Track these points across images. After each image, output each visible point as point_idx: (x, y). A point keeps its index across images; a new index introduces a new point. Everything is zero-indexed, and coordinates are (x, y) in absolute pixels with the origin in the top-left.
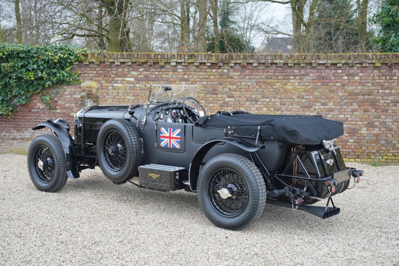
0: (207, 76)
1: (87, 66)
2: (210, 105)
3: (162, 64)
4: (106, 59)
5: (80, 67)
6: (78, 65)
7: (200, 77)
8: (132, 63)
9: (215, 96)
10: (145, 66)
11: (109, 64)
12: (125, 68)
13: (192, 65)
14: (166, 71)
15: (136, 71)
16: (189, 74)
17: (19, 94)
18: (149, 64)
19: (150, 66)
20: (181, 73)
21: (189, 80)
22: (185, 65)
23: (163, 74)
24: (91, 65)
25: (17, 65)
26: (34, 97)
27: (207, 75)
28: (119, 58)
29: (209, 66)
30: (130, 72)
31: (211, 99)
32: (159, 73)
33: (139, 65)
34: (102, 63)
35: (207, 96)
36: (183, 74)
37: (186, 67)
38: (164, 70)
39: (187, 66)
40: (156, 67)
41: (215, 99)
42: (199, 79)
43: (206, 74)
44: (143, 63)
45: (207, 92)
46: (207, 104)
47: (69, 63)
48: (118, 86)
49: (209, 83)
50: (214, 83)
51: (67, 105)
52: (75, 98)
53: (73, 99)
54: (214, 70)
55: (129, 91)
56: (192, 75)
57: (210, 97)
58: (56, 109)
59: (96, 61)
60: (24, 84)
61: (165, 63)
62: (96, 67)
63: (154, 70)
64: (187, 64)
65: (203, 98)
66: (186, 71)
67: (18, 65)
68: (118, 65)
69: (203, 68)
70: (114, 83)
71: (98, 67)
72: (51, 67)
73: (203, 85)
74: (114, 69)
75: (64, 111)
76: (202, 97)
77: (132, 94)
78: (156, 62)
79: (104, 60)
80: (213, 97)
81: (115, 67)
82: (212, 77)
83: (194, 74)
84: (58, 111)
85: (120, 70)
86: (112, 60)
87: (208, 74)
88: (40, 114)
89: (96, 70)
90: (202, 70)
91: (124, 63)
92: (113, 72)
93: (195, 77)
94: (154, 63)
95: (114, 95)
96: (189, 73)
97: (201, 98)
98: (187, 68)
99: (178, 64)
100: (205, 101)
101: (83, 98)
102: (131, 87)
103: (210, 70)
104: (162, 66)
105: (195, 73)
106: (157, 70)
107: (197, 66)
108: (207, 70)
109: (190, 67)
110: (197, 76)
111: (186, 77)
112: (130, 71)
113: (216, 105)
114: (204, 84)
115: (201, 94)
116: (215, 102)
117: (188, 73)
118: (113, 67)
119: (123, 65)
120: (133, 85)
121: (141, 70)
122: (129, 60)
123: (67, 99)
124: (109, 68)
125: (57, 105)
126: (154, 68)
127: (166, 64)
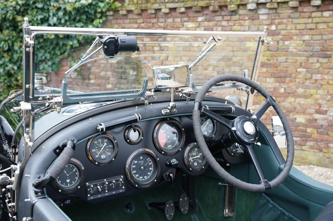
0: (312, 25)
1: (125, 17)
2: (315, 77)
3: (232, 7)
4: (149, 5)
5: (117, 19)
6: (113, 15)
7: (299, 27)
8: (187, 8)
9: (325, 60)
10: (206, 12)
11: (153, 12)
12: (177, 17)
13: (285, 6)
14: (240, 19)
15: (193, 21)
16: (279, 23)
17: (46, 58)
18: (211, 8)
19: (214, 11)
20: (264, 22)
21: (279, 34)
22: (272, 7)
23: (234, 25)
24: (130, 16)
25: (35, 19)
26: (64, 63)
27: (312, 23)
28: (167, 2)
29: (318, 7)
30: (185, 24)
31: (318, 65)
32: (228, 23)
33: (197, 12)
34: (144, 12)
35: (311, 60)
36: (268, 22)
37: (274, 11)
38: (236, 17)
39: (276, 9)
40: (223, 13)
41: (325, 66)
42: (297, 31)
43: (310, 20)
44: (202, 7)
45: (311, 53)
46: (309, 75)
47: (100, 12)
48: (167, 47)
49: (316, 37)
50: (325, 37)
51: (102, 74)
52: (112, 64)
53: (109, 66)
54: (326, 14)
55: (182, 53)
56: (285, 24)
57: (315, 63)
58: (89, 79)
59: (136, 9)
60: (50, 46)
61: (239, 6)
62: (136, 17)
63: (220, 18)
64: (275, 5)
65: (303, 64)
66: (273, 18)
67: (37, 19)
68: (166, 14)
69: (305, 10)
70: (161, 41)
71: (139, 17)
72: (76, 21)
73: (304, 41)
74: (161, 20)
75: (99, 81)
76: (301, 63)
77: (188, 58)
78: (223, 4)
79: (146, 7)
80: (321, 63)
81: (162, 18)
82: (321, 26)
83: (288, 21)
84: (92, 81)
85: (170, 20)
86: (157, 5)
87: (314, 21)
88: (73, 85)
89: (136, 23)
90: (302, 14)
91: (175, 9)
92: (160, 24)
93: (289, 28)
94: (221, 7)
95: (161, 59)
96: (280, 20)
97: (299, 64)
98: (276, 13)
99: (260, 6)
100: (305, 70)
101: (120, 64)
102: (186, 47)
103: (319, 14)
104: (233, 11)
105: (290, 20)
106: (226, 18)
107: (294, 8)
108: (314, 14)
109: (281, 10)
110: (293, 26)
111: (273, 27)
112: (185, 21)
113: (326, 77)
114: (305, 39)
115: (300, 56)
116: (326, 72)
117: (277, 21)
118: (160, 16)
119: (174, 14)
120: (187, 44)
121: (200, 19)
122: (182, 4)
123: (102, 65)
124: (155, 18)
125: (90, 74)
126: (220, 15)
127: (241, 7)
